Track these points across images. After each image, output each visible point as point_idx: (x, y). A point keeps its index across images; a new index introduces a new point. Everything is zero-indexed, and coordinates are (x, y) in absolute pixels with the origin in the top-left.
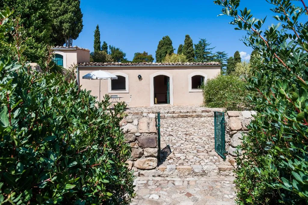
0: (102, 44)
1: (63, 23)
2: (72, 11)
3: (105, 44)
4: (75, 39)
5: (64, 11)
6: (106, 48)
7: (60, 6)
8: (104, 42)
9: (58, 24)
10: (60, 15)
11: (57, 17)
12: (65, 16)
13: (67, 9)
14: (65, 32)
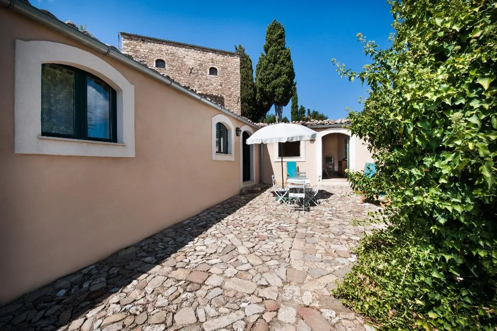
0: (299, 108)
1: (276, 88)
2: (286, 73)
3: (303, 109)
4: (285, 106)
5: (278, 74)
6: (304, 112)
7: (273, 69)
8: (302, 106)
9: (271, 90)
10: (273, 79)
11: (270, 82)
12: (278, 80)
13: (281, 71)
14: (277, 98)
